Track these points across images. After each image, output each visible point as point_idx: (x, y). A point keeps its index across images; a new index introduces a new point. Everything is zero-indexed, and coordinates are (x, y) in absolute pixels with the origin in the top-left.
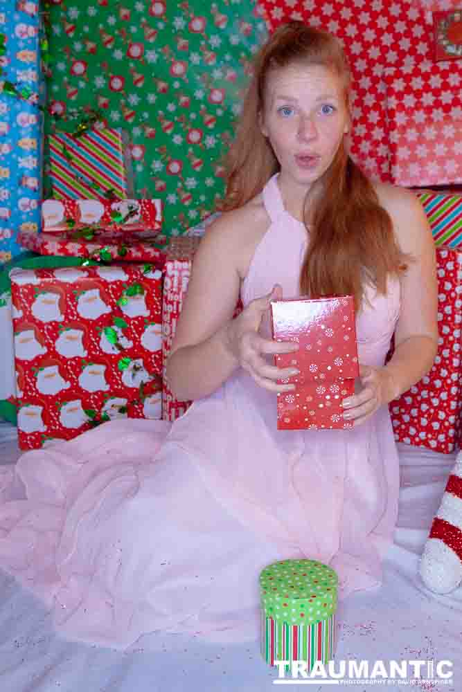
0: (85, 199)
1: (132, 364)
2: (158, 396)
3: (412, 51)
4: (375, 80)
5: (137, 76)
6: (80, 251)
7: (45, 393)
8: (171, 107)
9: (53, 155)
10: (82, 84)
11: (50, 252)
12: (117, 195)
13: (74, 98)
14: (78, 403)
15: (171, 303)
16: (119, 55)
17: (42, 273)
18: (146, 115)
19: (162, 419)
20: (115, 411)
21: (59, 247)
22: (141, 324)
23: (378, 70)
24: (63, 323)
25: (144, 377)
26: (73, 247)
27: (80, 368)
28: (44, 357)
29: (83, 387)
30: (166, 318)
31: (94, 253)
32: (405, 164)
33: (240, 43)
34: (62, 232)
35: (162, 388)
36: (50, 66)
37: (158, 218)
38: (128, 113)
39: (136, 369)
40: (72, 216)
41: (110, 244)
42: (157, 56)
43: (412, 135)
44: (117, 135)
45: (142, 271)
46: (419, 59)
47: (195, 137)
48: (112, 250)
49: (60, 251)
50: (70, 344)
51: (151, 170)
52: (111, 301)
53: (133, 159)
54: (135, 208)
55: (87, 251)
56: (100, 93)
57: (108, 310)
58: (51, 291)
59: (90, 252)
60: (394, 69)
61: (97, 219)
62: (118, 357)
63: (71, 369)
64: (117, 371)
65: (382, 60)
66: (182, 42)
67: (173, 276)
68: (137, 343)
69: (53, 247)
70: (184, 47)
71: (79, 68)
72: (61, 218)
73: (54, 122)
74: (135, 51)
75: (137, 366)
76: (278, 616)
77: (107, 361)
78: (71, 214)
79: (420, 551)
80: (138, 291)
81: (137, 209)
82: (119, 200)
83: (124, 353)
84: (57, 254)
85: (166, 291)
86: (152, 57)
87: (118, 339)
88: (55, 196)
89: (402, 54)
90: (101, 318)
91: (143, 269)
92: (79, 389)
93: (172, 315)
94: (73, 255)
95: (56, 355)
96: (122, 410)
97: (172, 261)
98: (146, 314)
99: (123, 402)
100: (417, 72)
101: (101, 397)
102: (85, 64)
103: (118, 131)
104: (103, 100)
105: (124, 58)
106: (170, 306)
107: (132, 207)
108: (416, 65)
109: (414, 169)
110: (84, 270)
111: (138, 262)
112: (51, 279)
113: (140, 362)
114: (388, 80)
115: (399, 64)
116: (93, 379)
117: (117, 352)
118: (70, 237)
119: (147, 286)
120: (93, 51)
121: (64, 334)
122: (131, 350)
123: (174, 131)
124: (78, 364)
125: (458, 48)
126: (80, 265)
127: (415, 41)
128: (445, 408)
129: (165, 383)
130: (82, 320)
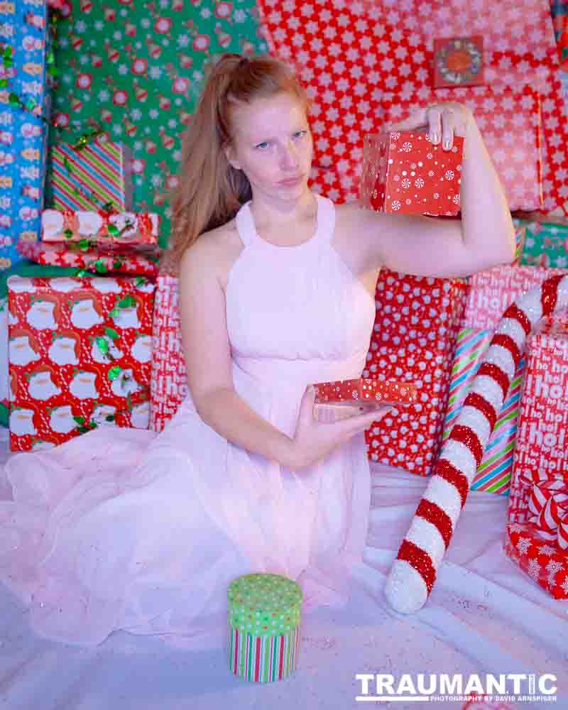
0: (84, 210)
1: (121, 375)
2: (146, 405)
3: (412, 77)
4: (374, 105)
5: (141, 92)
6: (76, 261)
7: (37, 398)
8: (172, 123)
9: (55, 166)
10: (87, 98)
12: (116, 208)
13: (78, 110)
14: (68, 409)
15: (161, 317)
16: (123, 69)
17: (38, 281)
18: (148, 130)
19: (148, 428)
20: (103, 418)
21: (57, 257)
22: (132, 335)
23: (377, 95)
24: (57, 331)
25: (133, 387)
26: (70, 258)
27: (71, 375)
28: (38, 363)
29: (74, 394)
30: (156, 331)
31: (89, 265)
34: (59, 241)
35: (149, 398)
36: (55, 78)
37: (155, 232)
38: (130, 127)
39: (125, 379)
40: (70, 227)
41: (106, 255)
42: (160, 72)
44: (118, 149)
45: (135, 284)
46: (418, 85)
48: (107, 262)
49: (56, 261)
50: (63, 352)
51: (151, 184)
52: (104, 311)
53: (133, 173)
54: (132, 221)
55: (83, 262)
56: (103, 107)
57: (101, 320)
58: (47, 300)
59: (86, 262)
60: (393, 94)
61: (94, 231)
62: (108, 367)
63: (62, 375)
64: (106, 380)
65: (381, 85)
66: (185, 60)
67: (164, 291)
68: (127, 354)
69: (50, 257)
70: (187, 65)
71: (84, 81)
72: (60, 228)
73: (58, 134)
74: (140, 67)
75: (127, 376)
76: (242, 628)
77: (98, 370)
78: (69, 225)
79: (387, 571)
80: (130, 303)
81: (134, 223)
82: (118, 213)
83: (114, 362)
84: (54, 263)
85: (157, 304)
86: (155, 73)
87: (109, 349)
88: (56, 206)
89: (401, 80)
90: (94, 328)
91: (135, 282)
92: (70, 396)
93: (162, 328)
94: (69, 265)
95: (48, 361)
96: (110, 418)
97: (164, 276)
98: (138, 325)
99: (111, 410)
100: (414, 99)
101: (91, 404)
102: (90, 76)
103: (120, 145)
104: (106, 114)
105: (128, 73)
106: (160, 320)
107: (128, 222)
108: (414, 92)
110: (79, 280)
111: (132, 274)
112: (47, 289)
113: (129, 372)
114: (386, 105)
115: (398, 89)
116: (83, 387)
117: (107, 362)
118: (67, 247)
119: (139, 299)
120: (98, 65)
121: (57, 342)
122: (121, 361)
123: (175, 148)
124: (70, 372)
125: (456, 76)
126: (76, 275)
127: (415, 67)
128: (424, 431)
129: (152, 394)
130: (75, 329)
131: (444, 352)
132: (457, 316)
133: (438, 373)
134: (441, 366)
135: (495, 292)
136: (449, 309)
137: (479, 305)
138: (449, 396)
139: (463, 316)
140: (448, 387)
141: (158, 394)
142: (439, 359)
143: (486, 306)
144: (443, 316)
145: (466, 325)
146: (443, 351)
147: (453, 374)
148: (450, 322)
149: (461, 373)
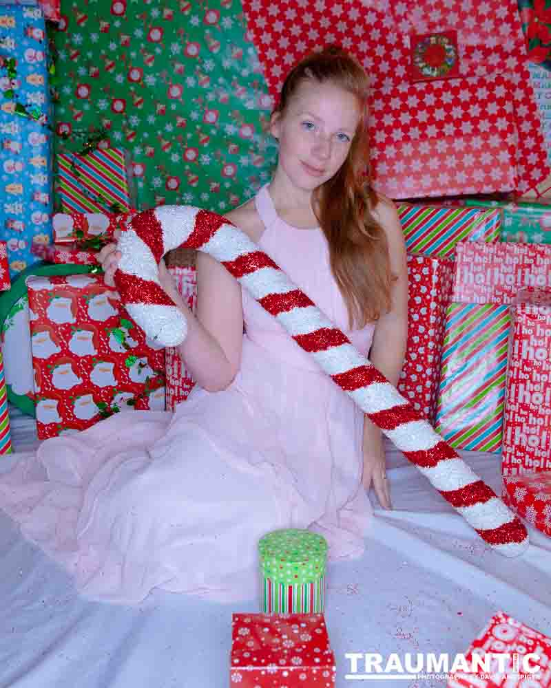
0: (91, 212)
1: (138, 362)
2: (161, 390)
3: (391, 74)
5: (138, 99)
6: (89, 259)
7: (60, 388)
8: (169, 128)
9: (62, 173)
10: (87, 107)
11: (62, 260)
12: (121, 209)
13: (79, 120)
14: (89, 397)
16: (120, 78)
17: (56, 279)
18: (146, 135)
20: (124, 404)
21: (70, 256)
24: (75, 325)
25: (149, 373)
26: (83, 256)
27: (91, 366)
28: (59, 355)
29: (94, 383)
32: (384, 178)
33: (232, 67)
34: (72, 243)
35: (165, 383)
38: (130, 133)
39: (141, 366)
40: (81, 227)
42: (155, 80)
43: (390, 151)
44: (120, 154)
46: (397, 81)
47: (191, 155)
49: (71, 259)
50: (82, 344)
51: (152, 186)
52: (118, 305)
53: (134, 175)
55: (95, 260)
56: (102, 115)
57: (116, 312)
58: (65, 296)
60: (374, 90)
61: (104, 231)
62: (125, 356)
63: (83, 366)
64: (124, 368)
66: (178, 66)
68: (142, 343)
69: (64, 255)
70: (180, 71)
71: (84, 92)
72: (70, 230)
73: (61, 143)
74: (135, 75)
75: (142, 363)
76: (275, 578)
77: (115, 359)
78: (80, 227)
82: (124, 213)
83: (131, 351)
84: (68, 262)
86: (150, 80)
87: (125, 339)
88: (64, 211)
89: (381, 77)
90: (109, 320)
92: (90, 384)
94: (82, 263)
95: (69, 354)
96: (130, 402)
99: (130, 396)
100: (395, 93)
101: (111, 392)
102: (89, 87)
103: (121, 150)
104: (106, 122)
105: (125, 82)
108: (394, 87)
109: (392, 183)
110: (93, 276)
112: (64, 285)
115: (378, 85)
116: (103, 375)
117: (124, 351)
118: (80, 247)
120: (96, 75)
121: (76, 335)
122: (137, 349)
123: (172, 150)
124: (89, 362)
125: (433, 70)
126: (90, 272)
127: (393, 64)
128: (420, 400)
129: (168, 378)
130: (93, 322)
131: (435, 326)
132: (445, 292)
133: (431, 345)
134: (433, 339)
135: (479, 269)
136: (438, 285)
137: (465, 281)
138: (441, 366)
139: (451, 292)
140: (441, 357)
141: (173, 378)
142: (431, 332)
143: (472, 281)
144: (433, 292)
145: (454, 300)
146: (434, 324)
147: (445, 346)
148: (440, 297)
149: (451, 345)
